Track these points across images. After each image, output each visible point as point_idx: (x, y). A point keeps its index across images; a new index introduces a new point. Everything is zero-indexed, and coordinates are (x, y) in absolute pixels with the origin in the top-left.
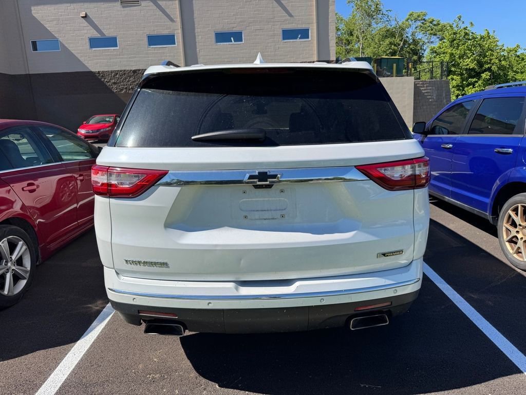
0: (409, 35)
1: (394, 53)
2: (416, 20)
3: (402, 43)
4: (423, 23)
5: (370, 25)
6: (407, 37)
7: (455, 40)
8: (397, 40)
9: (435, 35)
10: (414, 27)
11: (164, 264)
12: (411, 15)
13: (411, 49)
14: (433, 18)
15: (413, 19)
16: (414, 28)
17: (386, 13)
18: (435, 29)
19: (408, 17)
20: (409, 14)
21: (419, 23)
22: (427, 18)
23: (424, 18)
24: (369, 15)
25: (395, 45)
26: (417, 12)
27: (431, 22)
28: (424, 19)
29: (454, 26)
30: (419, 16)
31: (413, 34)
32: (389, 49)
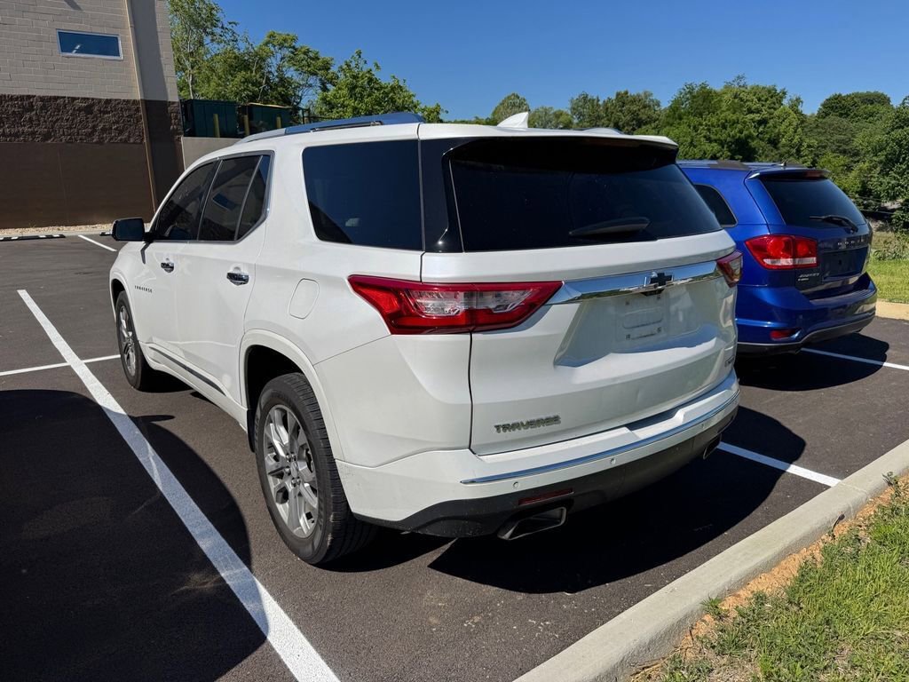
0: (273, 70)
1: (253, 98)
2: (281, 46)
3: (264, 82)
4: (293, 53)
5: (201, 43)
6: (270, 72)
7: (356, 87)
8: (255, 76)
9: (316, 74)
10: (279, 56)
11: (556, 419)
12: (272, 36)
13: (280, 93)
14: (308, 46)
15: (275, 43)
16: (279, 59)
17: (229, 27)
18: (314, 66)
19: (266, 39)
20: (268, 34)
21: (287, 52)
22: (297, 46)
23: (294, 44)
24: (197, 26)
25: (253, 84)
26: (282, 32)
27: (305, 53)
28: (294, 47)
29: (353, 65)
30: (285, 40)
31: (279, 69)
32: (245, 90)
